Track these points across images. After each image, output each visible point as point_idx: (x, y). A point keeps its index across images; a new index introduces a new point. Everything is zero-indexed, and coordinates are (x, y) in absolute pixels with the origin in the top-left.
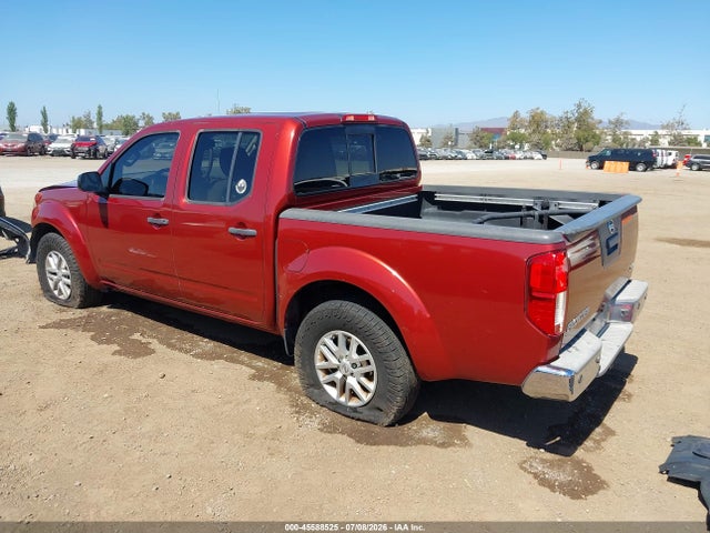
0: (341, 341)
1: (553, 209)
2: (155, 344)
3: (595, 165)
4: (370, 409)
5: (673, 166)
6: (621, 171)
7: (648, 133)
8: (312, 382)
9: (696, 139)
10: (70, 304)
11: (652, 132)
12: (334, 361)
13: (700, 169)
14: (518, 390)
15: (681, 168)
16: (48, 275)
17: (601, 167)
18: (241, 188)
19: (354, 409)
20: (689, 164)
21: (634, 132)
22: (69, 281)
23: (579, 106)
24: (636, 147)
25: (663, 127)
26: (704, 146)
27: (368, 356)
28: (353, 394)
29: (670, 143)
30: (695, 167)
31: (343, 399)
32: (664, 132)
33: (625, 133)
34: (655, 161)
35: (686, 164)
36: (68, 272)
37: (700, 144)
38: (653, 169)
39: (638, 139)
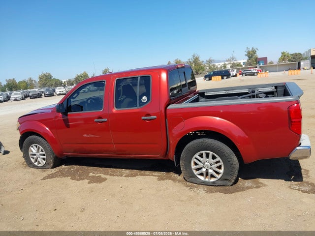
0: (204, 155)
1: (256, 92)
2: (103, 176)
3: (207, 79)
4: (222, 180)
5: (236, 76)
6: (219, 80)
7: (222, 64)
8: (191, 175)
9: (240, 64)
10: (46, 167)
11: (223, 63)
12: (201, 165)
13: (246, 76)
14: (288, 159)
15: (239, 76)
16: (30, 156)
17: (210, 79)
18: (144, 100)
19: (214, 182)
20: (241, 74)
21: (217, 64)
22: (45, 157)
23: (194, 56)
24: (219, 70)
25: (227, 61)
26: (244, 66)
27: (219, 159)
28: (212, 176)
29: (231, 67)
30: (244, 75)
31: (207, 180)
32: (228, 63)
33: (214, 65)
34: (230, 74)
35: (240, 74)
36: (44, 153)
37: (242, 66)
38: (229, 77)
39: (219, 66)
